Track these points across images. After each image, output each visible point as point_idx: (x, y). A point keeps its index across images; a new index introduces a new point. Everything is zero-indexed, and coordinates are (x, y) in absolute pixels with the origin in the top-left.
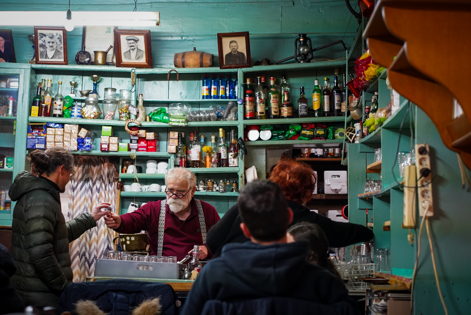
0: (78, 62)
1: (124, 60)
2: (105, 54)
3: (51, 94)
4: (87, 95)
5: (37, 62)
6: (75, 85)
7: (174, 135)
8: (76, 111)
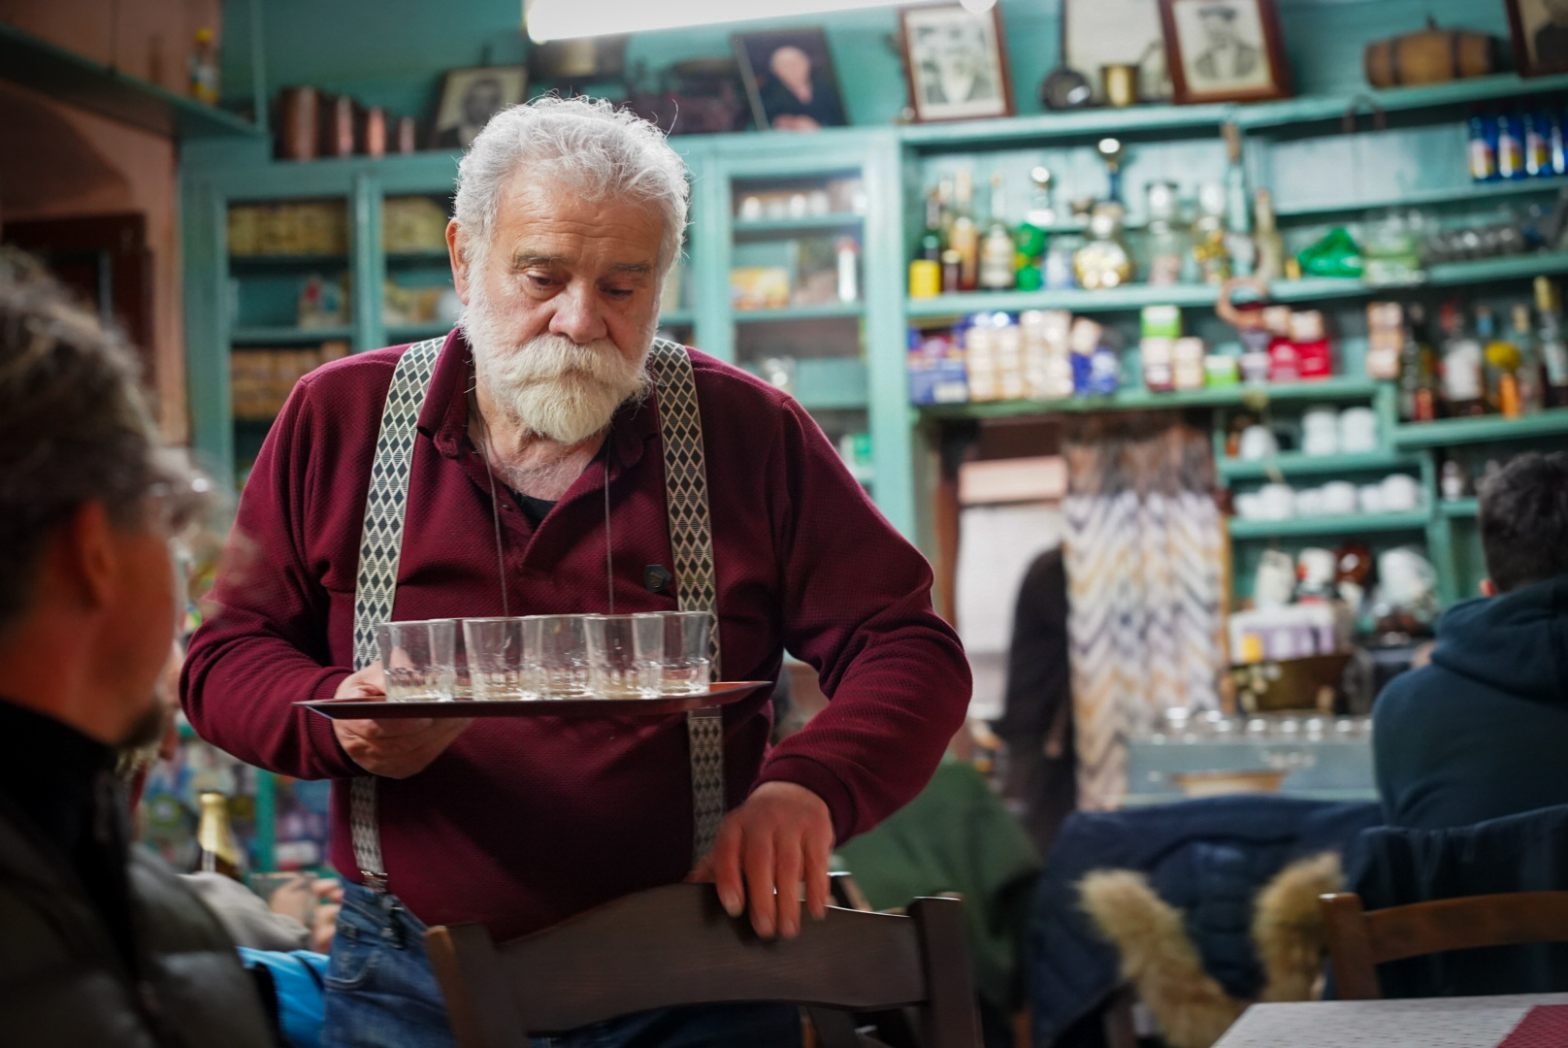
0: (1051, 104)
1: (1197, 83)
2: (1134, 72)
3: (972, 217)
4: (1090, 209)
5: (917, 120)
6: (1050, 184)
7: (1387, 316)
8: (1055, 267)
